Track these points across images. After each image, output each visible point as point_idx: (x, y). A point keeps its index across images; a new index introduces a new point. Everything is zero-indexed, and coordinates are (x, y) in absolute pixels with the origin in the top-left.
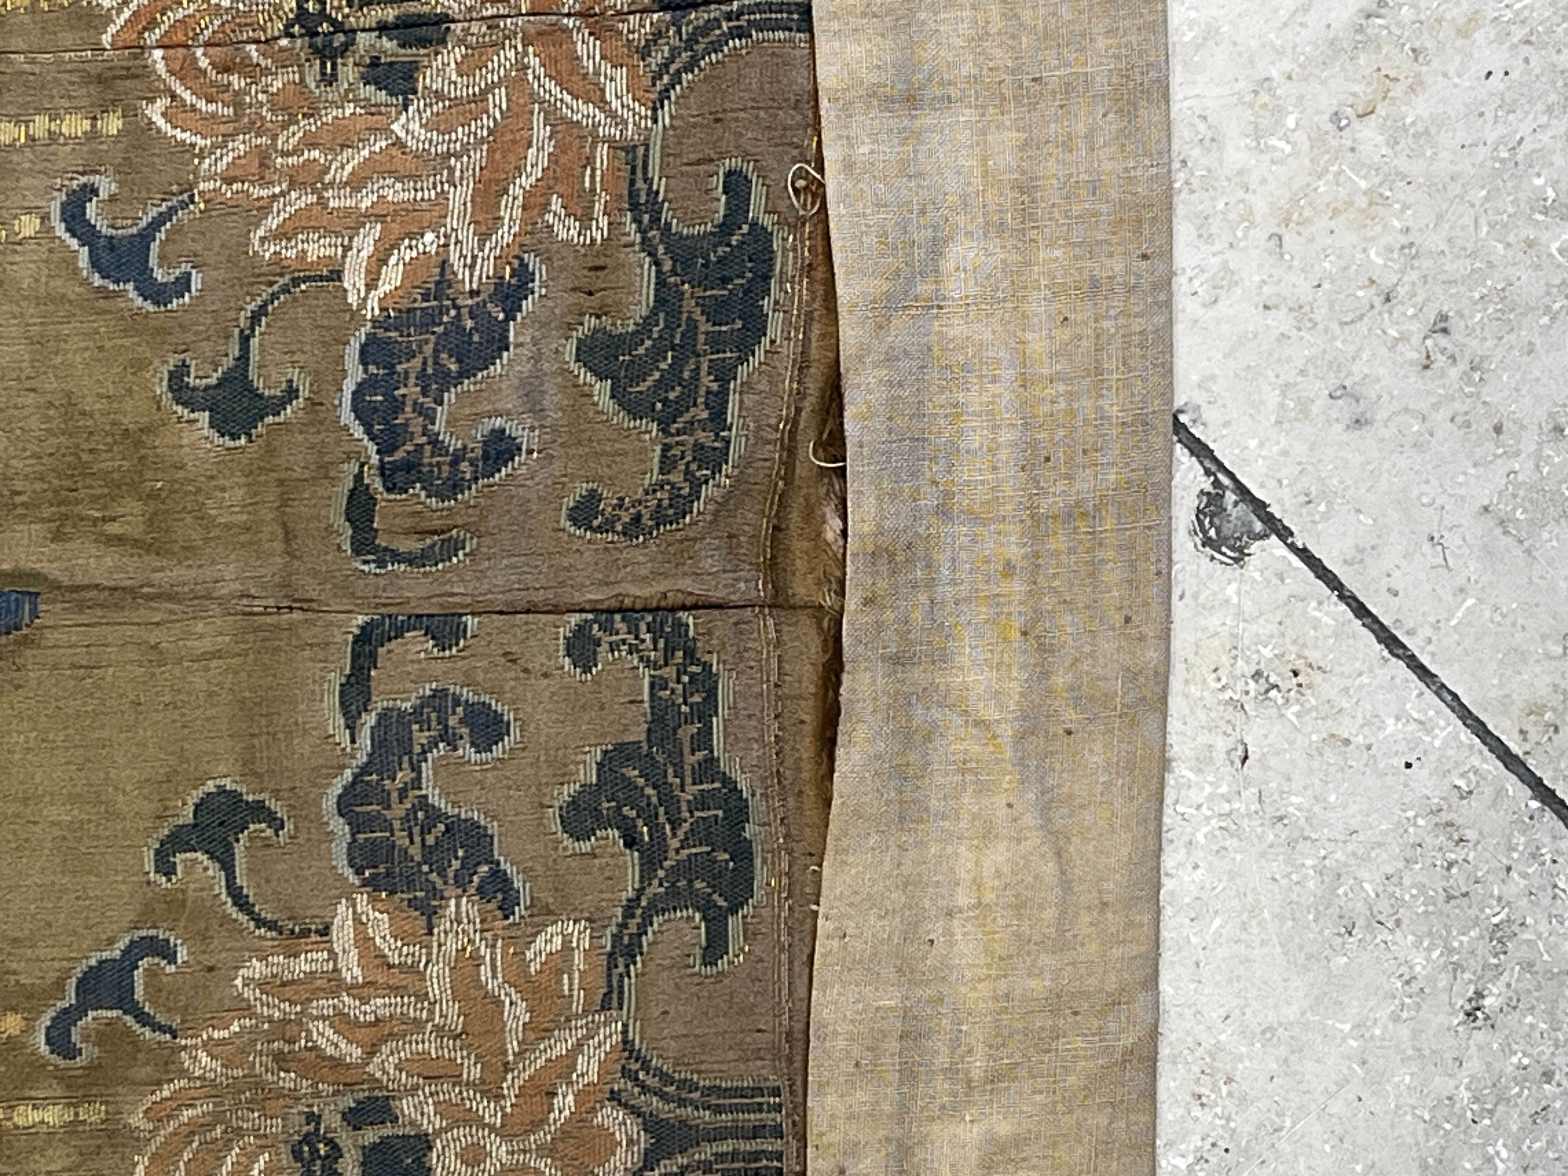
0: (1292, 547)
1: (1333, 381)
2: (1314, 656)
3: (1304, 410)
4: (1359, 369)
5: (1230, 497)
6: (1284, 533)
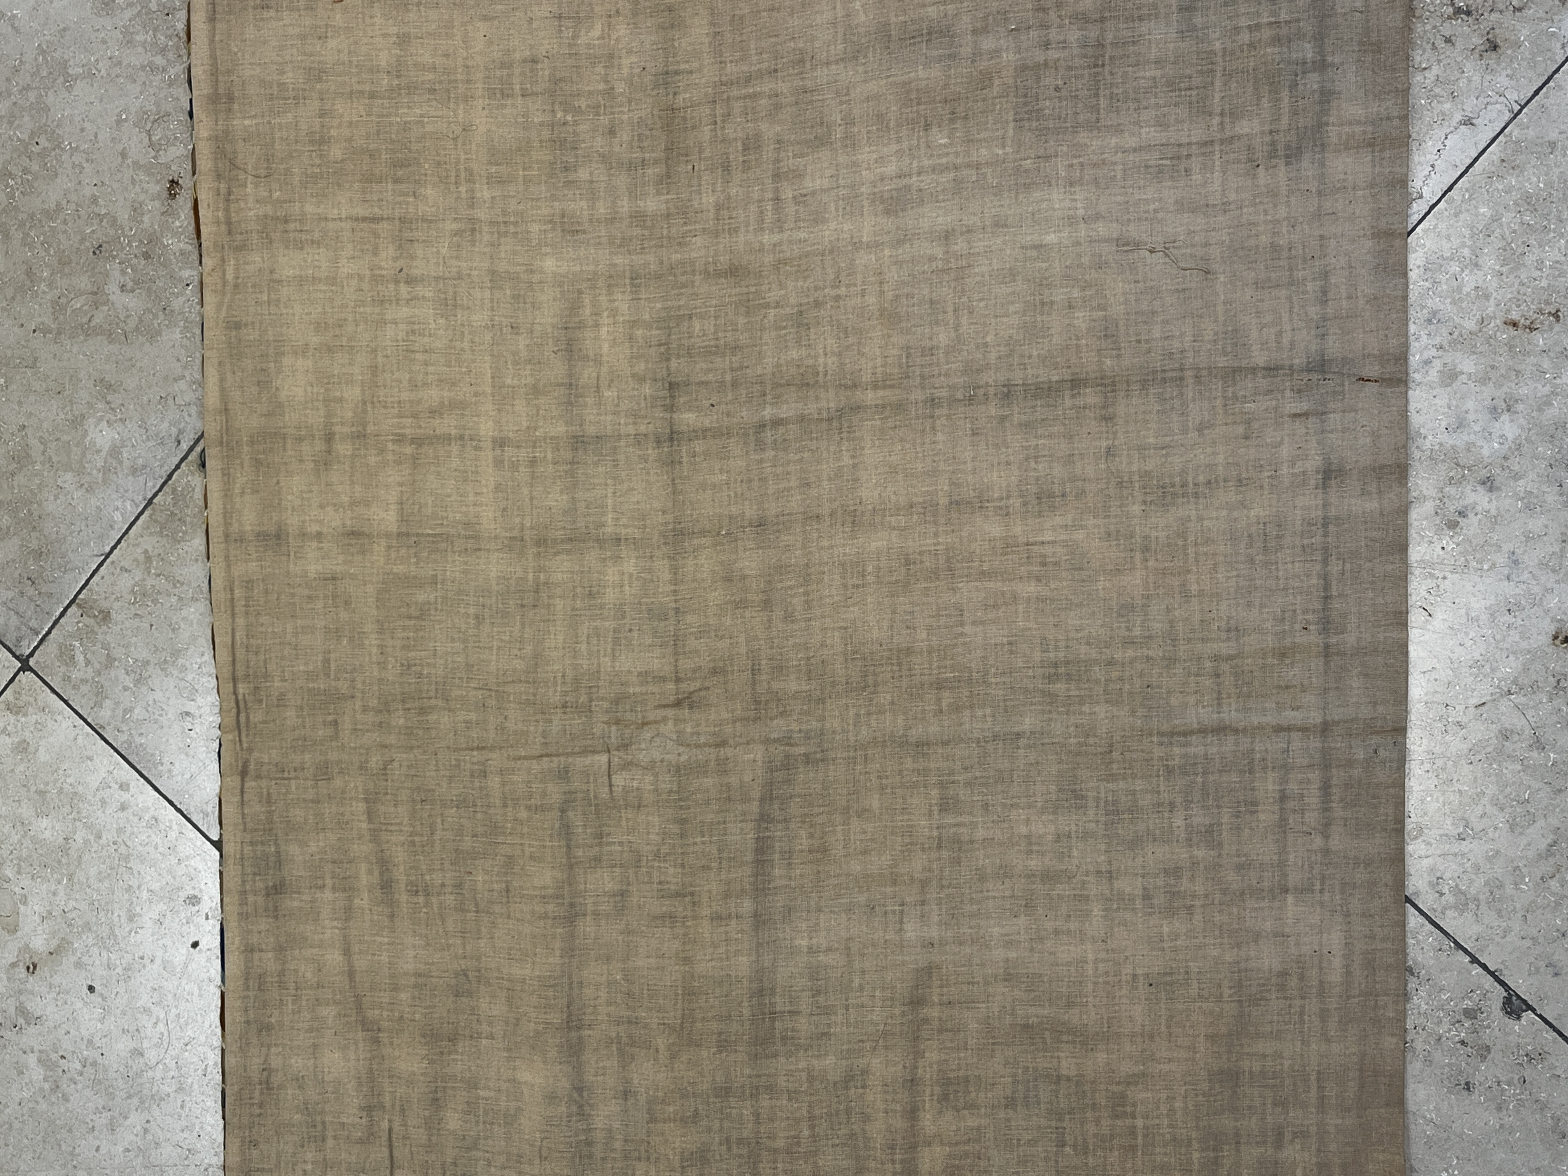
0: (1536, 1015)
1: (1547, 961)
2: (1546, 1049)
3: (1537, 970)
4: (1556, 957)
5: (1514, 998)
6: (1534, 1010)
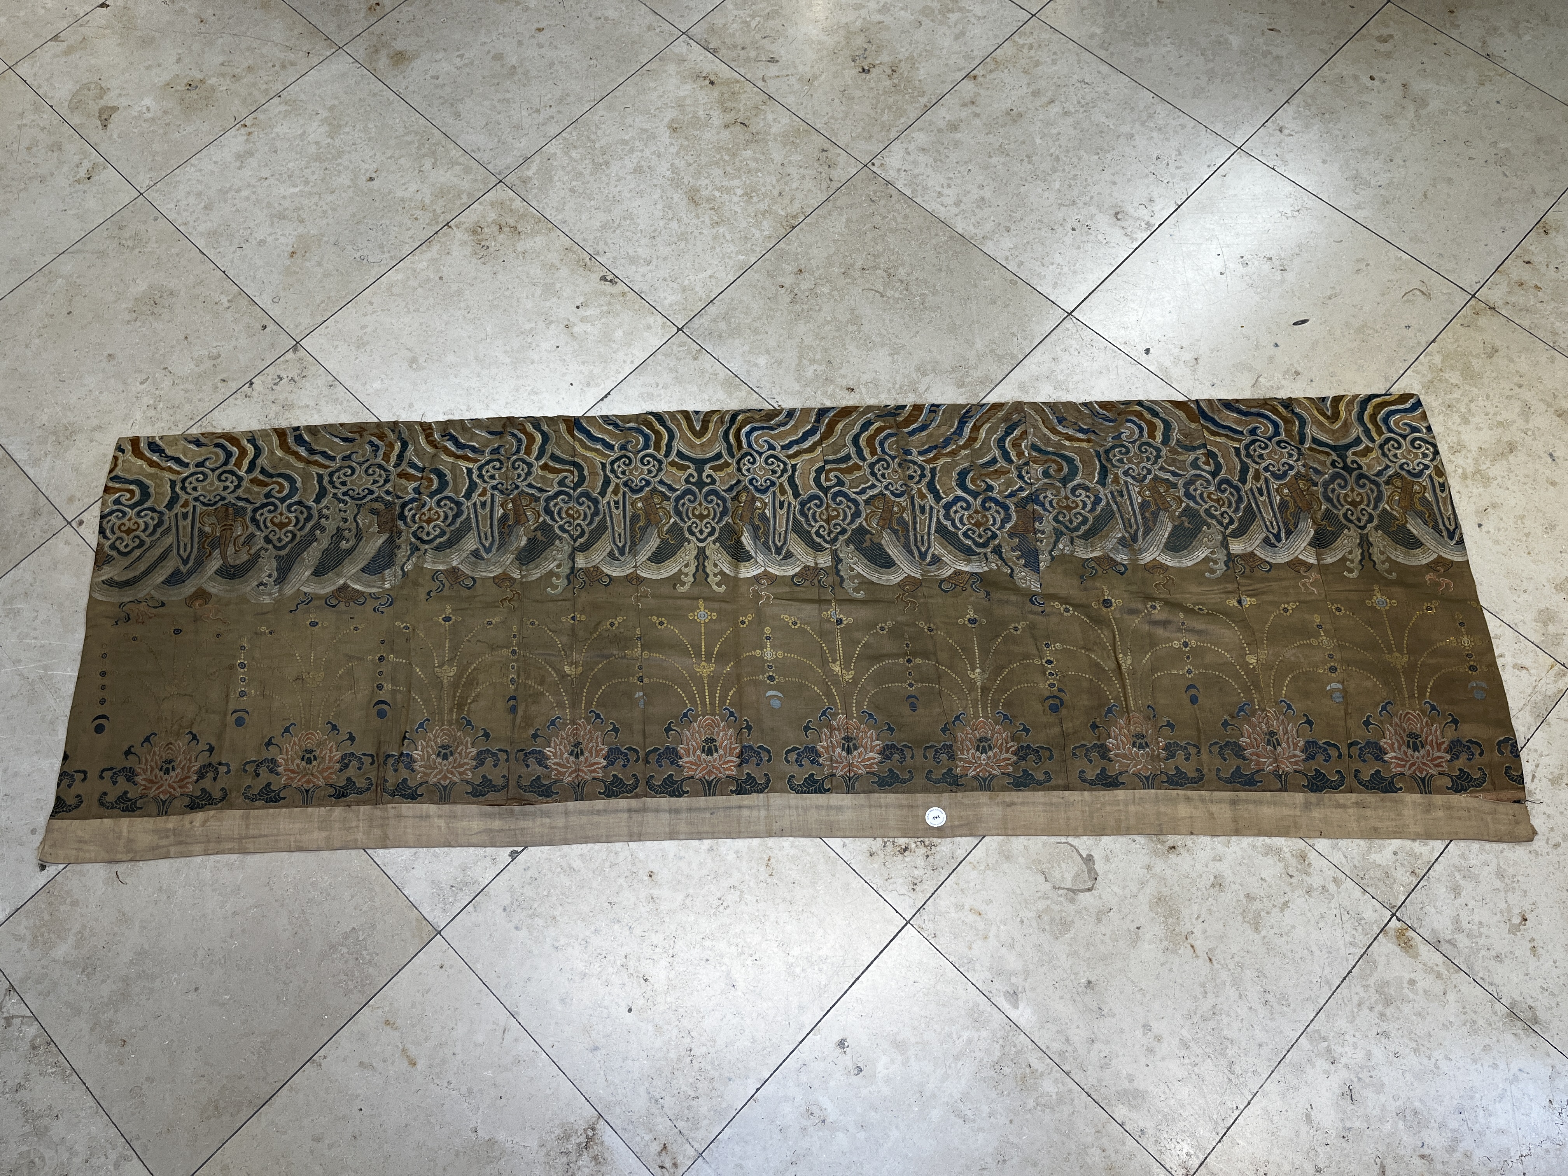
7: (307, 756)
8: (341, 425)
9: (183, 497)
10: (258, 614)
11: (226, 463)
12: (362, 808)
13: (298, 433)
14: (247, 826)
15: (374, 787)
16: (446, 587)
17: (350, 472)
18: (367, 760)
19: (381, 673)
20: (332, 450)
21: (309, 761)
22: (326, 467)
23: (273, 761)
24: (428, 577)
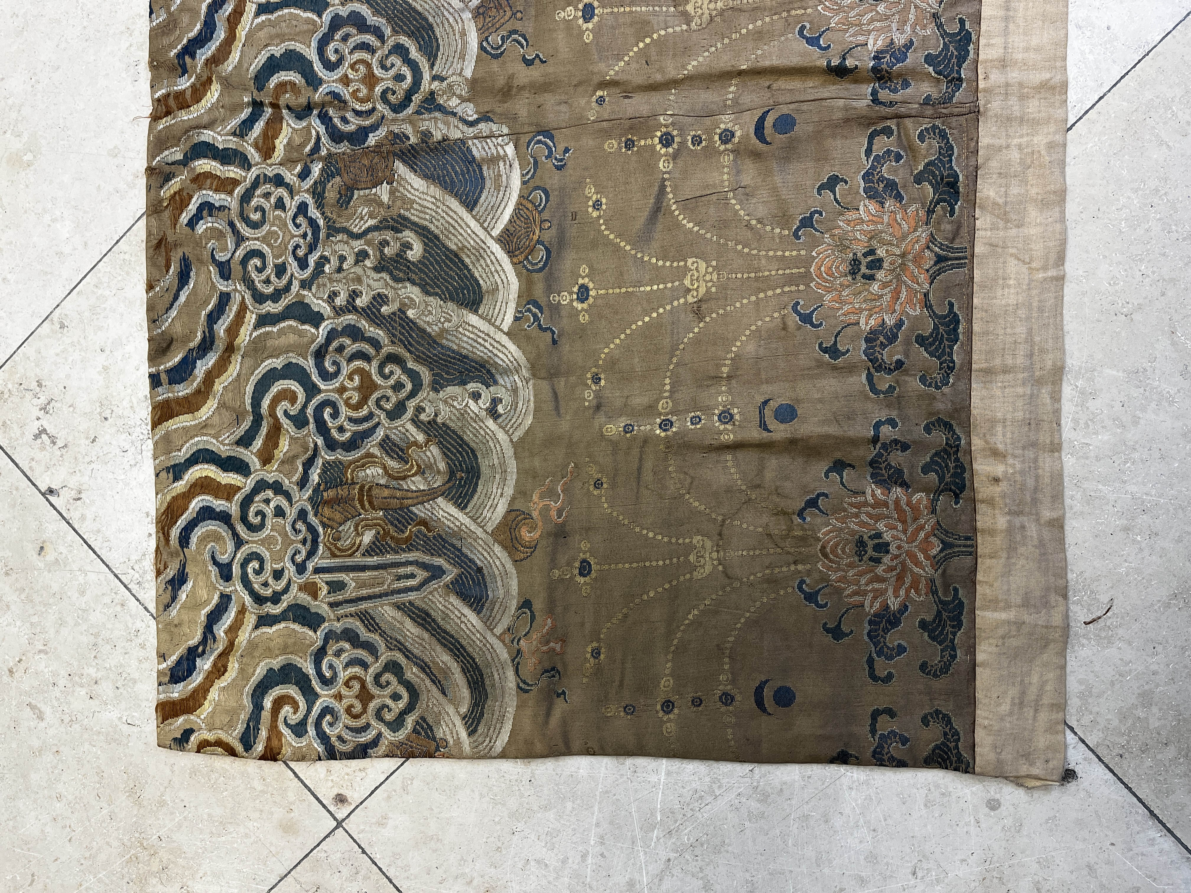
7: (864, 270)
8: (150, 287)
9: (295, 595)
10: (557, 408)
11: (224, 518)
12: (984, 141)
13: (164, 377)
14: (1006, 370)
15: (938, 122)
16: (518, 25)
17: (256, 261)
18: (882, 144)
19: (697, 140)
20: (206, 303)
21: (877, 264)
22: (243, 309)
23: (871, 338)
24: (495, 65)
